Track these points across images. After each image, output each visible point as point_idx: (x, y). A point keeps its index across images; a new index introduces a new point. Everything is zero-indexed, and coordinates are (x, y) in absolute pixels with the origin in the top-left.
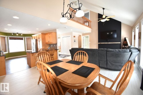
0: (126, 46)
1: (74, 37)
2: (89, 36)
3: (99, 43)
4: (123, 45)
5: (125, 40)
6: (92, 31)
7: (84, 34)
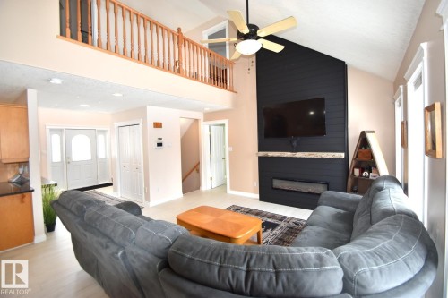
0: (370, 171)
1: (158, 125)
2: (225, 121)
3: (262, 154)
4: (356, 167)
5: (364, 142)
6: (236, 104)
7: (210, 116)
